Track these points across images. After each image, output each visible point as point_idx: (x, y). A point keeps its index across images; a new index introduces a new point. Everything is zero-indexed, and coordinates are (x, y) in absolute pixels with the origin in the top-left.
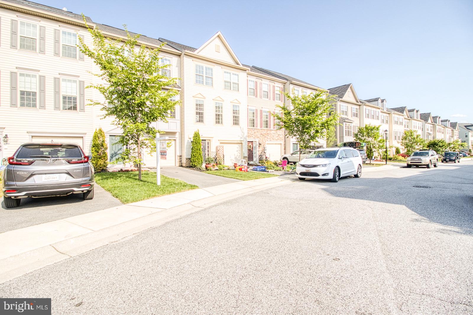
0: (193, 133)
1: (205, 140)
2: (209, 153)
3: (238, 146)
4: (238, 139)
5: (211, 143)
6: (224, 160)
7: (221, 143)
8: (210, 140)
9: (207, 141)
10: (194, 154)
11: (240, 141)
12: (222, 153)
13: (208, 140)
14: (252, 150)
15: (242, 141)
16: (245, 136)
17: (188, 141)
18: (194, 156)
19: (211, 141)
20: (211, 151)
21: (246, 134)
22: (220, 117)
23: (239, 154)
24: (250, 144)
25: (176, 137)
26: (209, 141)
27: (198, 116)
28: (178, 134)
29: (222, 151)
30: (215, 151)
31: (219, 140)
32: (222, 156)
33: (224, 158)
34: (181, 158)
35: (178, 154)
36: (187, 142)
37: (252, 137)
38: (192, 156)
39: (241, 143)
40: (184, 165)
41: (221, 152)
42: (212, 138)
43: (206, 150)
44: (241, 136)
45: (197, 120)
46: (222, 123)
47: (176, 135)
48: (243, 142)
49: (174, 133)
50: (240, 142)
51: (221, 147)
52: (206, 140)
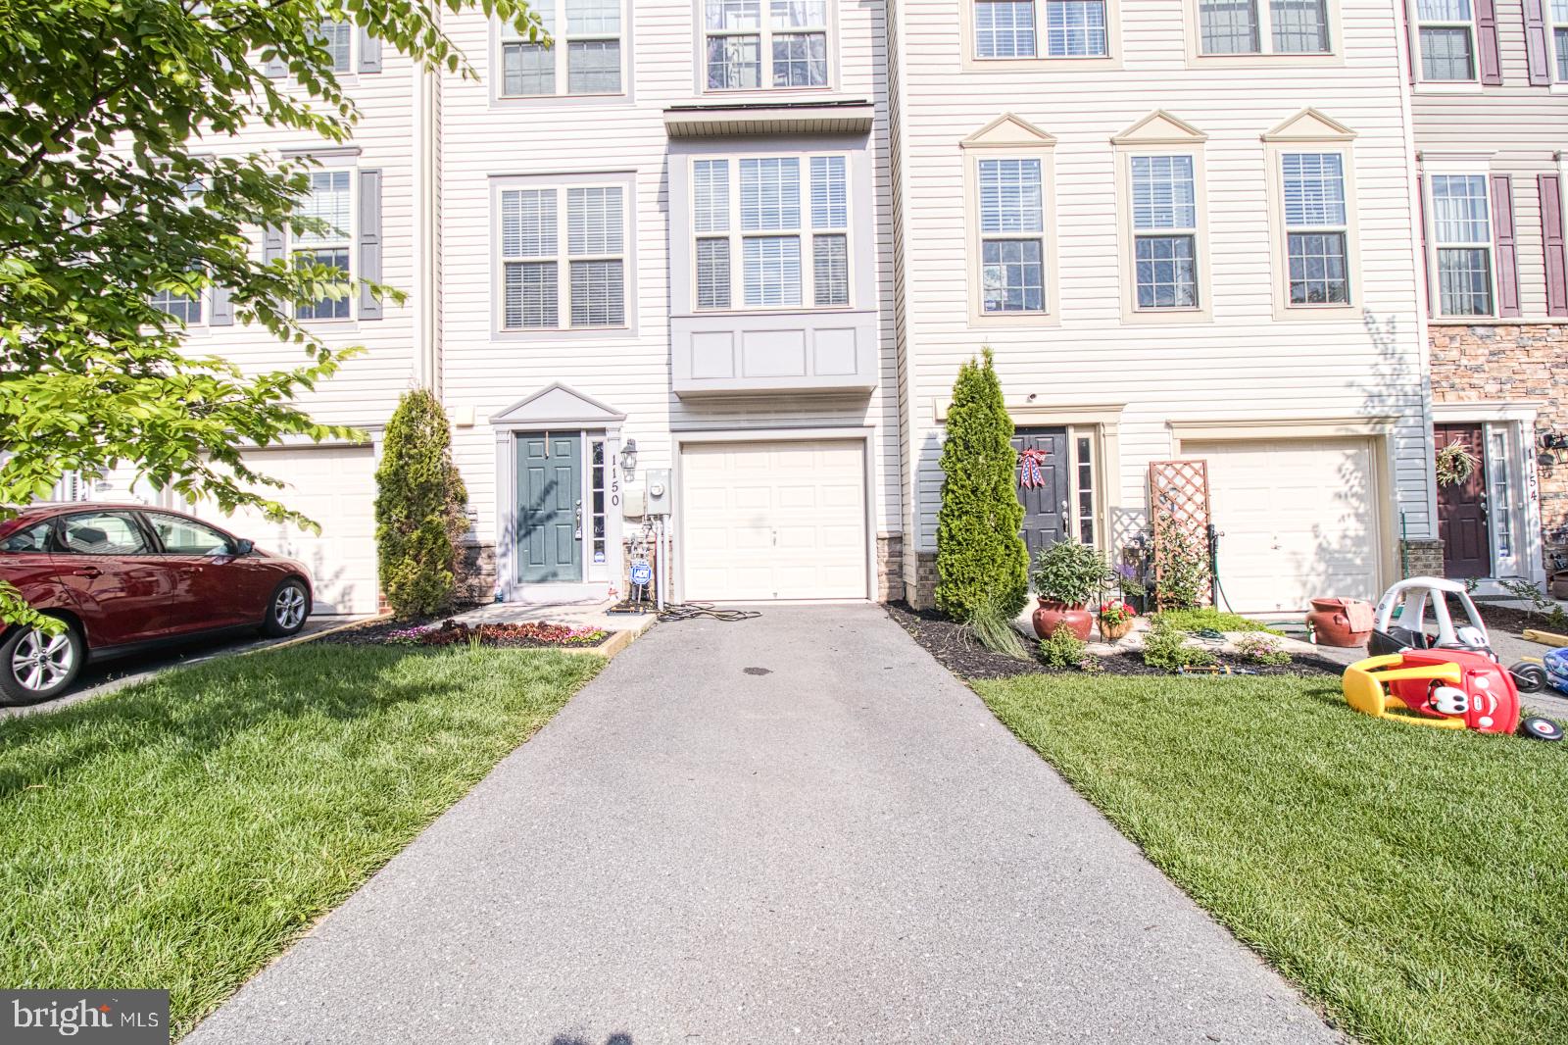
0: (954, 379)
1: (1061, 429)
2: (1094, 518)
3: (1349, 466)
4: (1347, 407)
5: (1108, 444)
6: (1212, 567)
7: (1187, 444)
8: (1094, 426)
9: (1073, 436)
10: (955, 524)
11: (1370, 419)
12: (1200, 516)
13: (1078, 427)
14: (1471, 490)
15: (1383, 420)
16: (1410, 381)
17: (932, 438)
18: (952, 537)
19: (1108, 430)
20: (1111, 500)
21: (1418, 367)
22: (1179, 261)
23: (1354, 527)
24: (1457, 446)
25: (867, 422)
26: (1089, 435)
27: (1002, 269)
28: (876, 401)
29: (1199, 498)
30: (1141, 504)
31: (1168, 425)
32: (1197, 542)
33: (1212, 549)
34: (901, 554)
35: (881, 526)
36: (921, 444)
37: (1473, 393)
38: (940, 539)
39: (1375, 440)
40: (912, 596)
41: (1190, 507)
42: (1117, 407)
43: (1067, 497)
44: (1371, 383)
45: (994, 296)
46: (1193, 297)
47: (870, 411)
48: (1388, 428)
49: (856, 398)
50: (1365, 430)
51: (1188, 472)
52: (1071, 431)
